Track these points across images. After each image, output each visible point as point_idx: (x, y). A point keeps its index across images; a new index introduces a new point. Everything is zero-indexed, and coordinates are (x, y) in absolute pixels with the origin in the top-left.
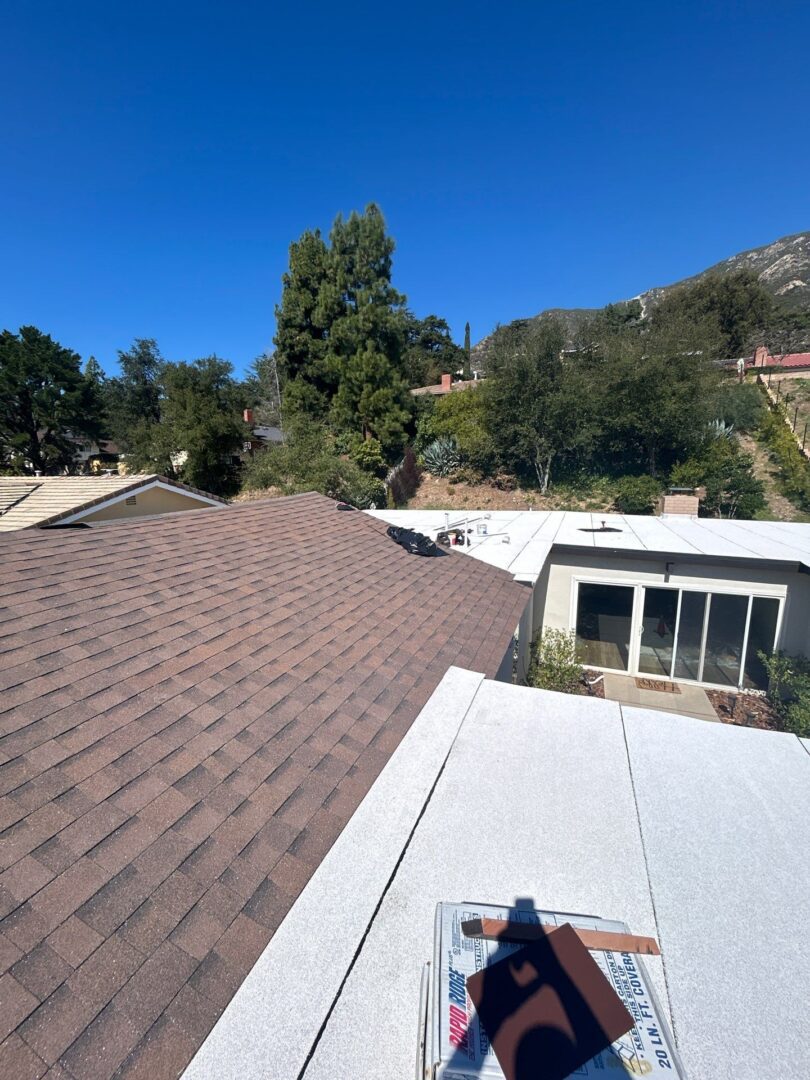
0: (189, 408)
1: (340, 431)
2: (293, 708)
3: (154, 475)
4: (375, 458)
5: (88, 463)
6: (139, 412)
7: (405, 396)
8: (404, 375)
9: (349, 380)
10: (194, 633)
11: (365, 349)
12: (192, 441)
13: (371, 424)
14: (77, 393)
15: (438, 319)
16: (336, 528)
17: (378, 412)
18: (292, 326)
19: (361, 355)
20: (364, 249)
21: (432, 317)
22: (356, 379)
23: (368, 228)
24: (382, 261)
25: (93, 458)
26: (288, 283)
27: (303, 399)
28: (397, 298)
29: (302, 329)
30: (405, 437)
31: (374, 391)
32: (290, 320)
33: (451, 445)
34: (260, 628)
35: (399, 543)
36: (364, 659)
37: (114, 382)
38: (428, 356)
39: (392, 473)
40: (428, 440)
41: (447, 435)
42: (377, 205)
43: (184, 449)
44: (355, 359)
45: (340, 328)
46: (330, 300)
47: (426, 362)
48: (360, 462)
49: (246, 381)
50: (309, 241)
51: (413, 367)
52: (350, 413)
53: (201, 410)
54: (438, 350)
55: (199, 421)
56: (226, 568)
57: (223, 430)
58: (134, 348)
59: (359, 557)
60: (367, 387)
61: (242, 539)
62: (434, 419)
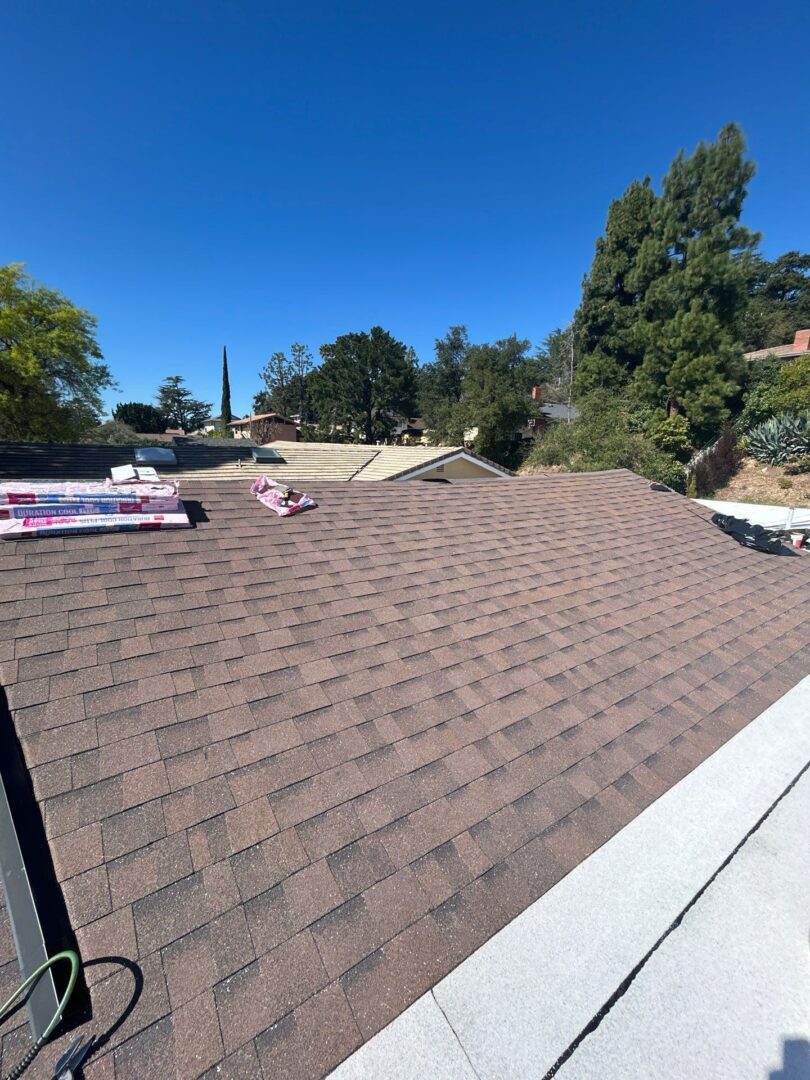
0: (486, 387)
1: (637, 408)
2: (629, 658)
3: (460, 448)
4: (677, 438)
5: (400, 436)
6: (445, 392)
7: (734, 363)
8: (737, 336)
9: (660, 349)
10: (538, 575)
11: (688, 309)
12: (484, 419)
13: (679, 399)
14: (402, 378)
15: (801, 255)
16: (652, 508)
17: (692, 385)
18: (598, 296)
19: (681, 317)
20: (709, 186)
21: (792, 254)
22: (669, 347)
23: (717, 159)
24: (732, 196)
25: (404, 432)
26: (601, 248)
27: (599, 373)
28: (746, 238)
29: (609, 296)
30: (726, 413)
31: (691, 360)
32: (598, 288)
33: (797, 423)
34: (590, 585)
35: (729, 533)
36: (697, 638)
37: (430, 367)
38: (776, 308)
39: (698, 457)
40: (759, 418)
41: (794, 411)
42: (738, 125)
43: (476, 426)
44: (672, 323)
45: (658, 289)
46: (650, 259)
47: (772, 315)
48: (658, 442)
49: (536, 358)
50: (635, 194)
51: (750, 326)
52: (653, 387)
53: (495, 389)
54: (793, 297)
55: (493, 399)
56: (553, 529)
57: (513, 408)
58: (448, 335)
59: (680, 540)
60: (682, 356)
61: (562, 506)
62: (774, 389)
